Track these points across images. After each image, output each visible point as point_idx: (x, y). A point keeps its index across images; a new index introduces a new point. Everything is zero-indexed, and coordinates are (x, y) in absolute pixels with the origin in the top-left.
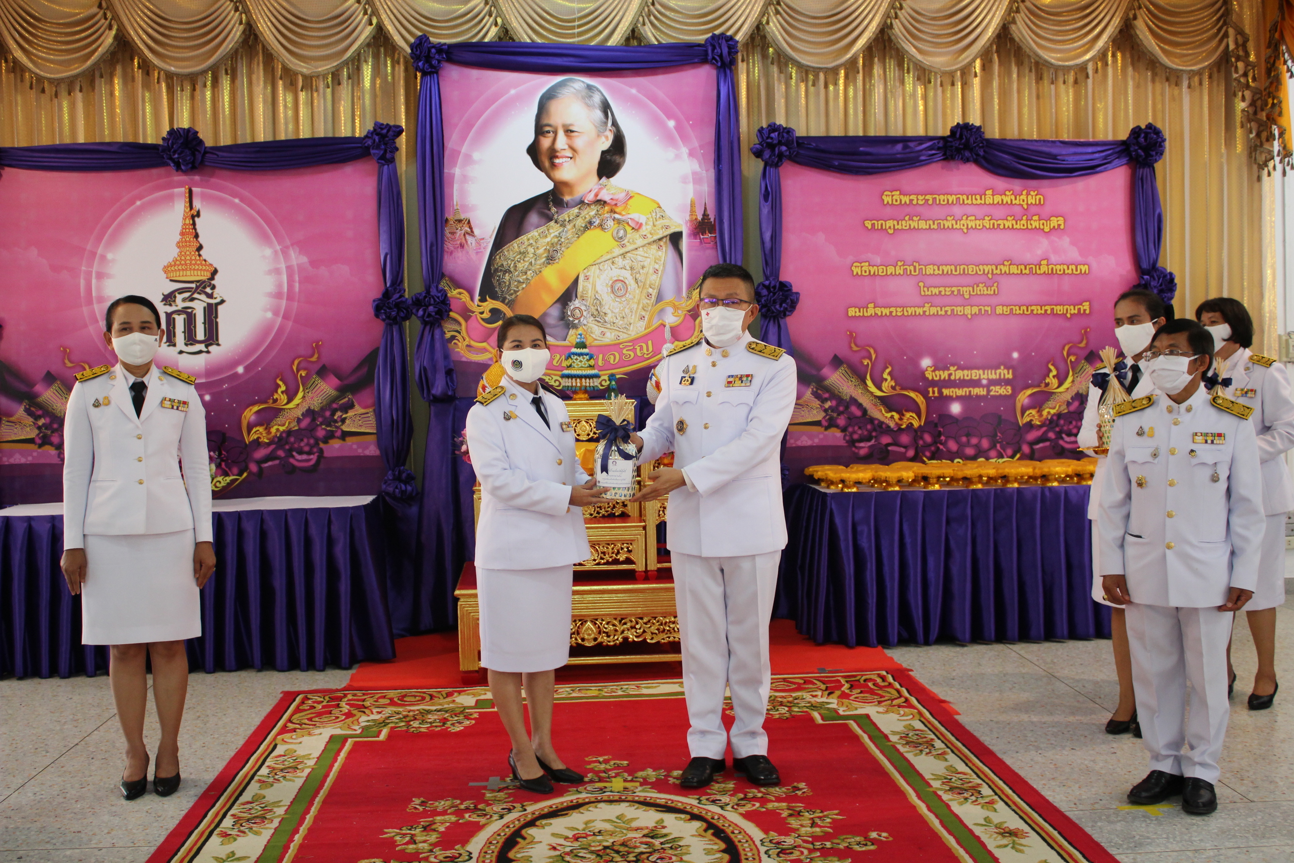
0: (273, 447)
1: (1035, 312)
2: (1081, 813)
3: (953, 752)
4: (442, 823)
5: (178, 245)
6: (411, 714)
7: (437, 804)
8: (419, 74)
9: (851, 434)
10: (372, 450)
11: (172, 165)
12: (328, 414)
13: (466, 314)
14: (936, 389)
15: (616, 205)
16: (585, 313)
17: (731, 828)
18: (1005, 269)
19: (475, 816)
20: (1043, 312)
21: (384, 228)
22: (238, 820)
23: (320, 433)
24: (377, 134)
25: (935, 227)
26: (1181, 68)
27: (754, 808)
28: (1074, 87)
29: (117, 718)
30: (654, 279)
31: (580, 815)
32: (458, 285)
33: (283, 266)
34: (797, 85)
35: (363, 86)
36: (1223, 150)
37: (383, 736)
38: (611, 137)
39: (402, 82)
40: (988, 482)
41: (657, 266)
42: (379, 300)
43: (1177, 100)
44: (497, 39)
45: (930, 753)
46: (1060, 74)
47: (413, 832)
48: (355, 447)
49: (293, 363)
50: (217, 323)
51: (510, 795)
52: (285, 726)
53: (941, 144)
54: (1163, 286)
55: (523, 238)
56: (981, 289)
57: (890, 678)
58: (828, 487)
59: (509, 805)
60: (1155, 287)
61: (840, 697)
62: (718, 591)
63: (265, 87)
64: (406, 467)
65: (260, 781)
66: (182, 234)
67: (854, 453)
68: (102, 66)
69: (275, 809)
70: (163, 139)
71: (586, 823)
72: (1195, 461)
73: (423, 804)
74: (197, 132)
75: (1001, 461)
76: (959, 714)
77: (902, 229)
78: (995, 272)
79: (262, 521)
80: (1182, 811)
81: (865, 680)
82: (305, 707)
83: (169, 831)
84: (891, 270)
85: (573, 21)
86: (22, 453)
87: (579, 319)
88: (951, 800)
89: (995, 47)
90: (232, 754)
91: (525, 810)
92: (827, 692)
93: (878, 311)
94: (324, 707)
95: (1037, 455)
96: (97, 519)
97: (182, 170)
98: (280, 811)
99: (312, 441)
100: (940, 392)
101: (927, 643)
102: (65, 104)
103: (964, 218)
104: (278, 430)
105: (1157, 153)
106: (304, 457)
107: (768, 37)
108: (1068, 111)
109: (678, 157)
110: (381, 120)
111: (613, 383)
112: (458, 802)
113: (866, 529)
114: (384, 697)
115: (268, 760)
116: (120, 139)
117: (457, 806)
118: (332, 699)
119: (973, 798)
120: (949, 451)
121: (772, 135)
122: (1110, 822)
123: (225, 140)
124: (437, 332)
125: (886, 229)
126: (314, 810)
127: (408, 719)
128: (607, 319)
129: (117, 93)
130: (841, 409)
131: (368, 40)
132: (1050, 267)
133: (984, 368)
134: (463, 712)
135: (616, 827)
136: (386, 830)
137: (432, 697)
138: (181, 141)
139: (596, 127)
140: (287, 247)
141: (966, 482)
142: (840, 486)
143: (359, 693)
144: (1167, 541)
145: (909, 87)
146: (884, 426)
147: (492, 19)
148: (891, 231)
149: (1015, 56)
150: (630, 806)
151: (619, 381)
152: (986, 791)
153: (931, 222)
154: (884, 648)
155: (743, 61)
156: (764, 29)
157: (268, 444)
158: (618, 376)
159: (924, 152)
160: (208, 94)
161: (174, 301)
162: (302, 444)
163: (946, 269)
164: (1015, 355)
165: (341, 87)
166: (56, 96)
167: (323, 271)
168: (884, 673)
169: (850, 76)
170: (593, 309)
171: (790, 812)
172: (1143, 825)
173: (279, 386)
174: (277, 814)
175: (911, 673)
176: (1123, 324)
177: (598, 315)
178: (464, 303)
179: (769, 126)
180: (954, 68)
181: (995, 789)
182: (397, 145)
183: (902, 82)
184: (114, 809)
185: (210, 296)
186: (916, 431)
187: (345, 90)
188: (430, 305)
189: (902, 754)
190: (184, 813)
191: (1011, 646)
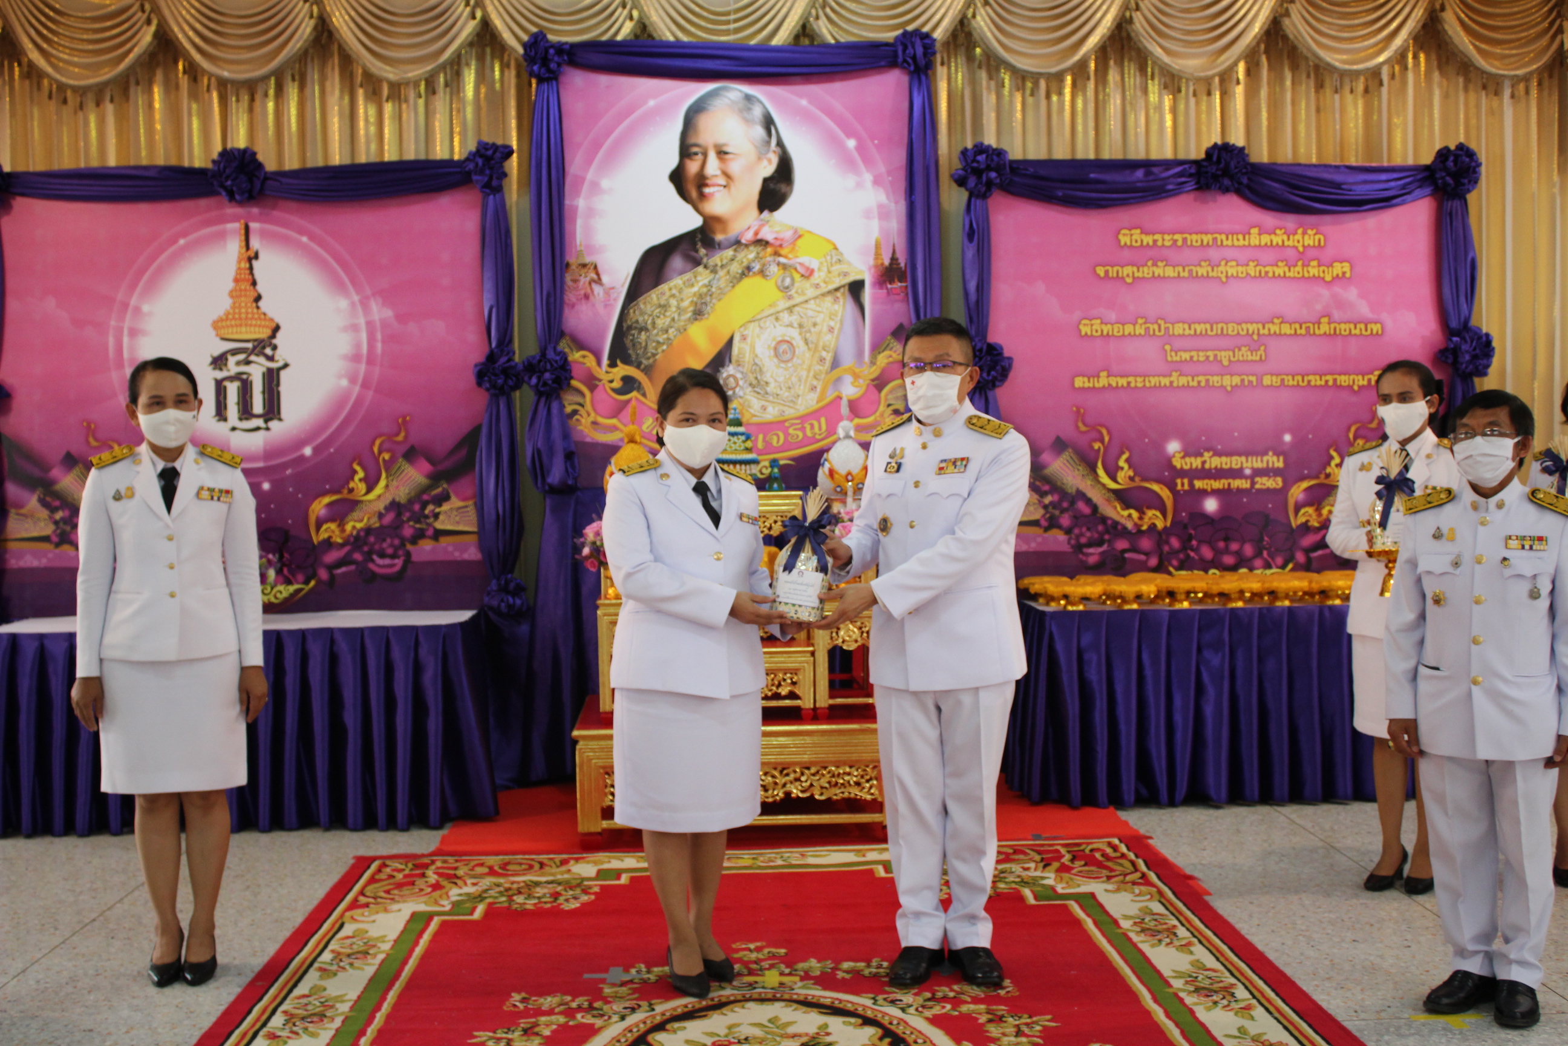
0: (347, 549)
1: (1313, 383)
2: (1363, 1023)
3: (1200, 942)
4: (547, 1026)
5: (231, 294)
6: (515, 886)
7: (542, 1000)
8: (534, 82)
9: (1078, 537)
10: (473, 554)
11: (224, 193)
12: (417, 507)
13: (592, 382)
14: (1186, 481)
15: (781, 246)
16: (741, 383)
17: (913, 1037)
18: (1274, 328)
19: (589, 1016)
20: (1323, 383)
21: (489, 275)
22: (290, 1018)
23: (407, 531)
24: (481, 156)
25: (1186, 274)
26: (1501, 72)
27: (944, 1011)
28: (1363, 96)
29: (146, 888)
30: (829, 339)
31: (722, 1017)
32: (580, 345)
33: (362, 321)
34: (1011, 95)
35: (465, 96)
36: (1556, 178)
37: (477, 915)
38: (775, 160)
39: (513, 91)
40: (1251, 599)
41: (832, 324)
42: (482, 364)
43: (1496, 114)
44: (632, 37)
45: (1171, 943)
46: (1347, 80)
47: (510, 1036)
48: (450, 549)
49: (373, 443)
50: (279, 393)
51: (635, 991)
52: (355, 900)
53: (1193, 170)
54: (1478, 351)
55: (664, 287)
56: (1245, 354)
57: (1123, 848)
58: (1047, 604)
59: (633, 1003)
60: (1467, 352)
61: (1058, 870)
62: (933, 734)
63: (341, 98)
64: (516, 574)
65: (321, 969)
66: (236, 280)
67: (1082, 561)
68: (139, 70)
69: (338, 1005)
70: (214, 162)
71: (730, 1027)
72: (1508, 572)
73: (523, 1000)
74: (254, 154)
75: (1268, 572)
76: (1209, 894)
77: (1144, 278)
78: (1262, 332)
79: (333, 641)
80: (1494, 1023)
81: (1092, 850)
82: (382, 876)
83: (203, 1031)
84: (1129, 329)
85: (728, 14)
86: (35, 554)
87: (733, 389)
88: (1196, 1004)
89: (1262, 47)
90: (287, 934)
91: (653, 1010)
92: (1041, 865)
93: (1113, 381)
94: (405, 876)
95: (1314, 565)
96: (117, 639)
97: (236, 201)
98: (344, 1008)
99: (397, 542)
100: (1191, 485)
101: (1172, 803)
102: (92, 119)
103: (1223, 263)
104: (354, 527)
105: (1470, 182)
106: (387, 561)
107: (975, 35)
108: (1356, 127)
109: (859, 185)
110: (487, 139)
111: (776, 470)
112: (569, 998)
113: (1095, 658)
114: (482, 865)
115: (333, 942)
116: (160, 161)
117: (567, 1004)
118: (417, 866)
119: (1225, 1002)
120: (1202, 559)
121: (979, 158)
122: (1401, 1036)
123: (292, 163)
124: (555, 405)
125: (1123, 278)
126: (386, 1007)
127: (511, 893)
128: (769, 389)
129: (157, 105)
130: (1065, 505)
131: (470, 38)
132: (1333, 326)
133: (1247, 453)
134: (580, 884)
135: (767, 1033)
136: (476, 1033)
137: (542, 865)
138: (235, 164)
139: (756, 147)
140: (367, 298)
141: (1223, 599)
142: (1062, 602)
143: (450, 859)
144: (1473, 674)
145: (1153, 98)
146: (1119, 527)
147: (626, 12)
148: (1129, 280)
149: (1288, 57)
150: (786, 1006)
151: (782, 468)
152: (1241, 993)
153: (1180, 269)
154: (1117, 809)
155: (942, 64)
156: (969, 24)
157: (342, 546)
158: (782, 462)
159: (1172, 180)
160: (271, 105)
161: (226, 365)
162: (385, 545)
163: (1200, 328)
164: (1287, 438)
165: (437, 97)
166: (81, 107)
167: (412, 327)
168: (1116, 841)
169: (1079, 83)
170: (751, 378)
171: (990, 1016)
172: (1444, 1040)
173: (355, 472)
174: (340, 1010)
175: (1151, 841)
176: (1390, 402)
177: (758, 385)
178: (589, 370)
179: (975, 146)
180: (1210, 73)
181: (1253, 990)
182: (507, 169)
183: (1145, 91)
184: (135, 1002)
185: (271, 359)
186: (1160, 533)
187: (441, 102)
188: (546, 370)
189: (1135, 945)
190: (223, 1008)
191: (1279, 809)
